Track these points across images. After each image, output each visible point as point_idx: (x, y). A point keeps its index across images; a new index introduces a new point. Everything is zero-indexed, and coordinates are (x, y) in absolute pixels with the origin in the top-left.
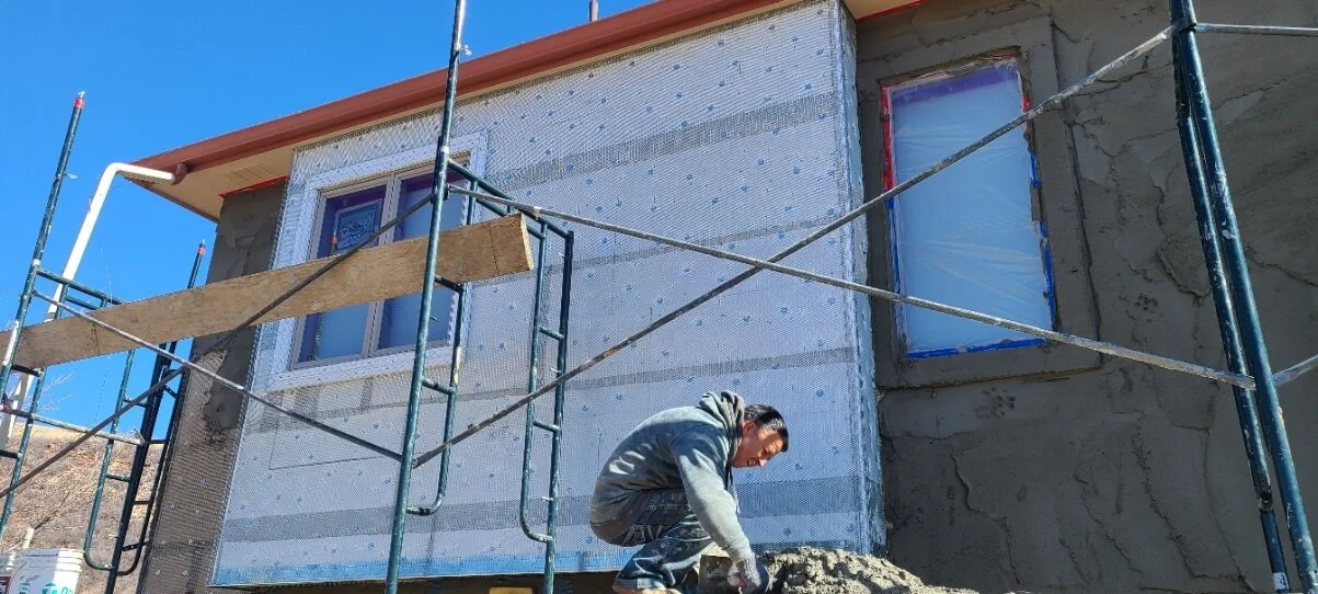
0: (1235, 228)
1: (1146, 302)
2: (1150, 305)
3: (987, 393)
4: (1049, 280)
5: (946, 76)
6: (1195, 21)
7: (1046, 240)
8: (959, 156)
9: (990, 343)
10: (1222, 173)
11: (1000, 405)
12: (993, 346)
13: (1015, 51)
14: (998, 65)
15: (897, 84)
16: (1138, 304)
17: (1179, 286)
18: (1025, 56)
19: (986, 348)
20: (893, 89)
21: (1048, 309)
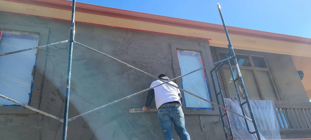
0: (69, 86)
1: (53, 100)
2: (53, 101)
3: (5, 118)
4: (31, 90)
5: (19, 34)
6: (74, 40)
7: (33, 81)
8: (10, 53)
9: (10, 104)
10: (70, 74)
11: (8, 121)
12: (11, 105)
13: (39, 34)
14: (34, 36)
15: (5, 31)
16: (51, 100)
17: (61, 97)
18: (41, 36)
19: (9, 105)
20: (3, 32)
21: (29, 98)
